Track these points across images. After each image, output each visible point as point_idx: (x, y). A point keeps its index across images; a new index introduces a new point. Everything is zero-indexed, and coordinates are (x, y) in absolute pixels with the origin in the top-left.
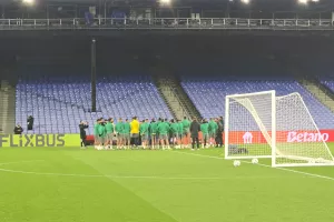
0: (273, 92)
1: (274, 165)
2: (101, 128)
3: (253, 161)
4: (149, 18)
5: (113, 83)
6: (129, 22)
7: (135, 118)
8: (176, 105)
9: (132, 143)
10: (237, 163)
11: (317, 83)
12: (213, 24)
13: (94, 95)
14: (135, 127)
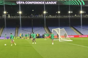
0: (59, 28)
1: (60, 41)
4: (42, 16)
6: (38, 17)
8: (47, 31)
11: (73, 27)
12: (53, 17)
13: (32, 30)
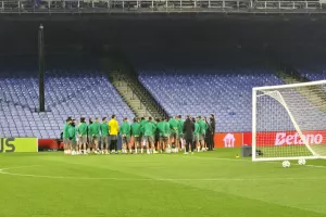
2: (71, 129)
3: (300, 162)
5: (59, 77)
7: (113, 117)
9: (111, 148)
10: (286, 164)
14: (114, 128)
